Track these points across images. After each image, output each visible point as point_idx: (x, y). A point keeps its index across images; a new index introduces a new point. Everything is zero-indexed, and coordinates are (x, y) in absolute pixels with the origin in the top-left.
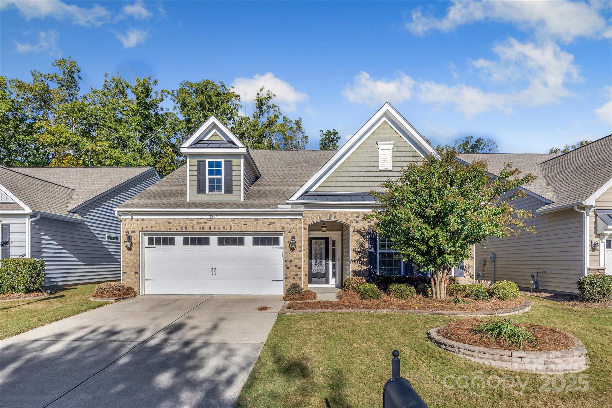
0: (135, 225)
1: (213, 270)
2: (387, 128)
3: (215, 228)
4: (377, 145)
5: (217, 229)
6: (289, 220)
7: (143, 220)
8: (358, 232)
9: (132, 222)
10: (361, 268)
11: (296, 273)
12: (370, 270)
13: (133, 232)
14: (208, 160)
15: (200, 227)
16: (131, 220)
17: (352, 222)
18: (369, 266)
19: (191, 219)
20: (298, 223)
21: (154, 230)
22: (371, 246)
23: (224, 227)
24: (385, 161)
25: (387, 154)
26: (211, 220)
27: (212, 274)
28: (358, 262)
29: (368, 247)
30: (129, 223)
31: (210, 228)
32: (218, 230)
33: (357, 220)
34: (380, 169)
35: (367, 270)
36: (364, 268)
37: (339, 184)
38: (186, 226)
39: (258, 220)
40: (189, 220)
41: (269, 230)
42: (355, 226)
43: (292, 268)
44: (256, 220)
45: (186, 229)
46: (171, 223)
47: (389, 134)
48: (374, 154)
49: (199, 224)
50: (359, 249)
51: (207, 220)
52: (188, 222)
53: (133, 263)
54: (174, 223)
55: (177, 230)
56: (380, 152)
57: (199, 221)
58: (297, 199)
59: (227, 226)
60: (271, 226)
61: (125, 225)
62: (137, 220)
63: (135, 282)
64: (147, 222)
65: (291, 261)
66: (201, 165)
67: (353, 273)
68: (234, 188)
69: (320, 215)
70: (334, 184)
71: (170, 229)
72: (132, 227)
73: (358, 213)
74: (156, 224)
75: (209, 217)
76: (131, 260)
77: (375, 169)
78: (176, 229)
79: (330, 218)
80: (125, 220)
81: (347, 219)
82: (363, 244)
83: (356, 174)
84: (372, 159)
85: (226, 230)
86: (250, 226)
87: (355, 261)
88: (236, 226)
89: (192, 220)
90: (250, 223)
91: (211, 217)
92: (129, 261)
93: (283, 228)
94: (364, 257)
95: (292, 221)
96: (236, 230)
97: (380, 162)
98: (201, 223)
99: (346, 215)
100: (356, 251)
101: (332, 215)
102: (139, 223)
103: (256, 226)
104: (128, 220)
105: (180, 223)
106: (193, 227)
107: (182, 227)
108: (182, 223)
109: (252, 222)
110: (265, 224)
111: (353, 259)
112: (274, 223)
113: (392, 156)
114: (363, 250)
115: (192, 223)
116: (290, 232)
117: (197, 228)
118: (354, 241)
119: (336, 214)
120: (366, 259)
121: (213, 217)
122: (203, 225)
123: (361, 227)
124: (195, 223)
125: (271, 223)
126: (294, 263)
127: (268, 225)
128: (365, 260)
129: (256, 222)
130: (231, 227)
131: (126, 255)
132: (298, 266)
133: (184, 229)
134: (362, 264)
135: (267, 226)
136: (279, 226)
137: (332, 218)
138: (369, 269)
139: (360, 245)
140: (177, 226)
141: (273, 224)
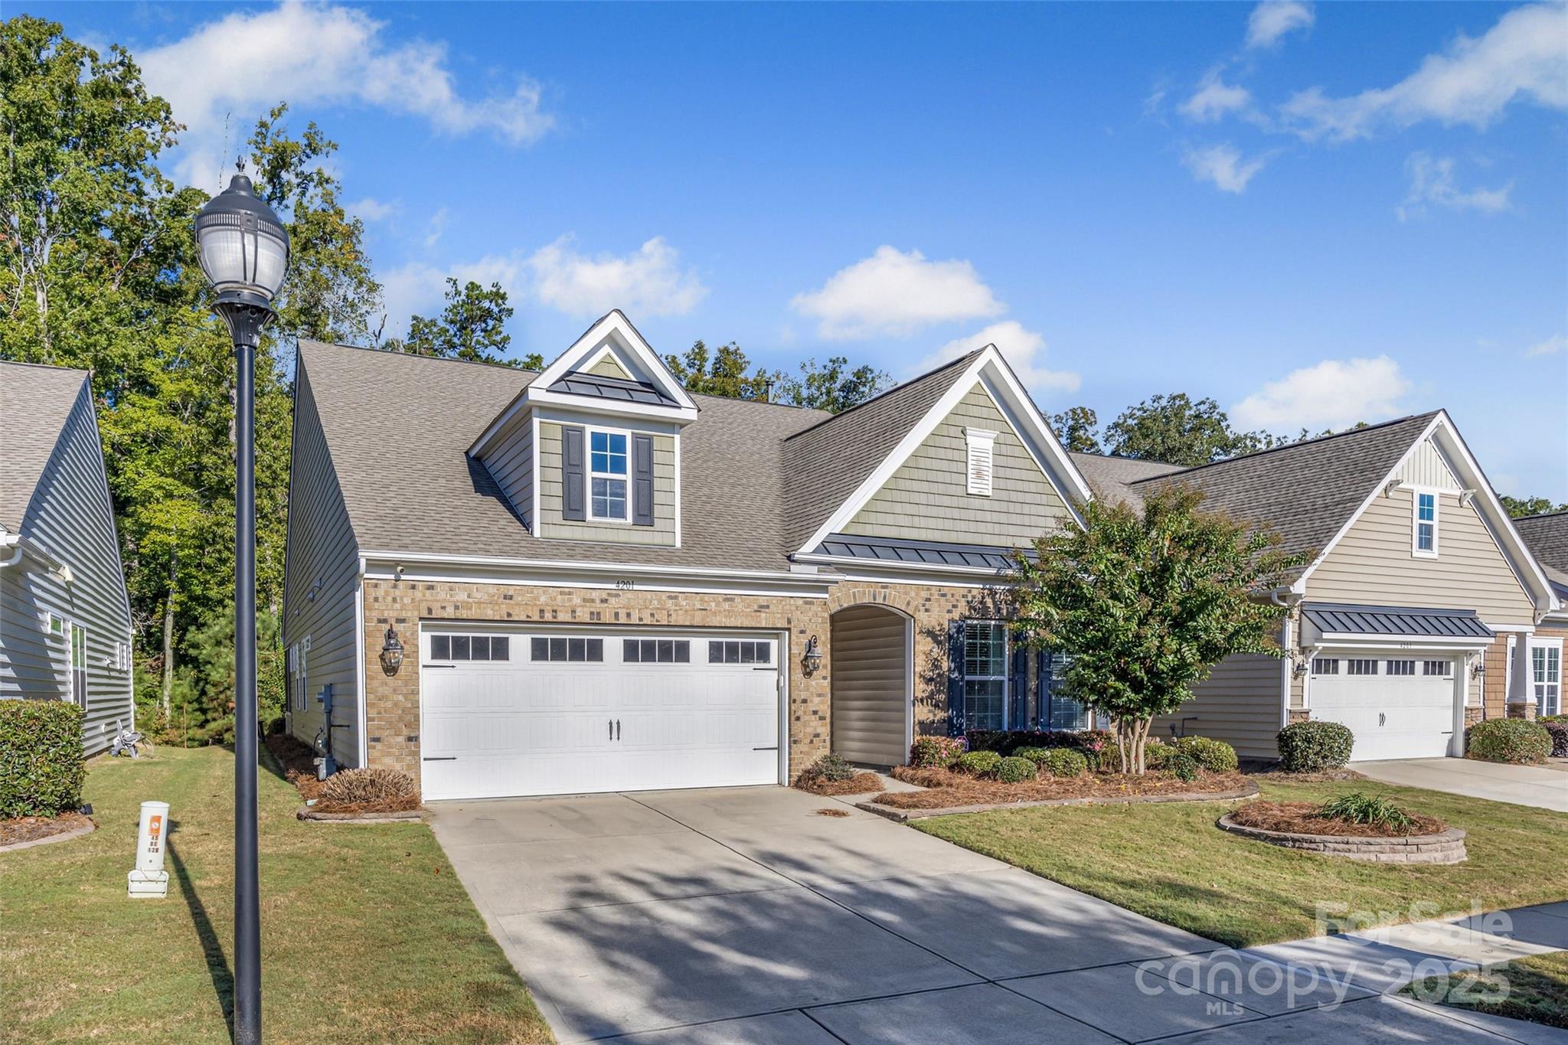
0: (405, 601)
1: (615, 729)
2: (982, 400)
3: (629, 615)
4: (963, 436)
5: (635, 620)
6: (800, 602)
7: (431, 588)
8: (930, 633)
9: (398, 593)
10: (935, 715)
11: (815, 729)
12: (950, 719)
13: (400, 621)
14: (590, 429)
15: (592, 613)
16: (395, 587)
17: (917, 609)
18: (950, 712)
19: (567, 590)
20: (820, 609)
21: (465, 617)
22: (953, 665)
23: (652, 615)
24: (979, 474)
25: (982, 459)
26: (617, 596)
27: (611, 739)
28: (929, 701)
29: (946, 669)
30: (387, 593)
31: (617, 615)
32: (638, 622)
33: (927, 607)
34: (969, 492)
35: (944, 721)
36: (941, 715)
37: (890, 519)
38: (555, 608)
39: (732, 600)
40: (561, 593)
41: (758, 625)
42: (925, 620)
43: (807, 718)
44: (729, 599)
45: (555, 617)
46: (511, 598)
47: (985, 413)
48: (957, 455)
49: (588, 604)
50: (931, 673)
51: (609, 594)
52: (559, 597)
53: (403, 711)
54: (520, 599)
55: (529, 619)
56: (970, 453)
57: (588, 596)
58: (815, 552)
59: (659, 611)
60: (763, 615)
61: (376, 599)
62: (413, 587)
63: (408, 765)
64: (442, 594)
65: (805, 701)
66: (571, 441)
67: (920, 728)
68: (658, 511)
69: (856, 590)
70: (881, 518)
71: (509, 615)
72: (397, 606)
73: (928, 589)
74: (471, 600)
75: (613, 586)
76: (396, 704)
77: (960, 491)
78: (528, 616)
79: (875, 599)
80: (376, 586)
81: (908, 603)
82: (938, 661)
83: (923, 498)
84: (954, 467)
85: (657, 621)
86: (715, 614)
87: (922, 701)
88: (680, 612)
89: (570, 593)
90: (713, 604)
91: (621, 586)
92: (389, 704)
93: (789, 622)
94: (939, 692)
95: (806, 603)
96: (682, 623)
97: (970, 476)
98: (593, 601)
99: (906, 593)
100: (924, 678)
101: (880, 593)
102: (418, 594)
103: (729, 613)
104: (383, 586)
105: (537, 598)
106: (573, 612)
107: (542, 611)
108: (543, 599)
109: (718, 604)
110: (749, 610)
111: (919, 695)
112: (768, 607)
113: (991, 465)
114: (939, 675)
115: (570, 600)
116: (802, 632)
117: (583, 615)
118: (921, 654)
119: (887, 591)
120: (944, 696)
121: (625, 587)
122: (598, 606)
123: (934, 623)
124: (577, 600)
125: (762, 607)
126: (811, 707)
127: (756, 611)
128: (942, 697)
129: (727, 603)
130: (669, 615)
131: (380, 689)
132: (820, 714)
133: (548, 616)
134: (936, 706)
135: (753, 614)
136: (779, 616)
137: (880, 600)
138: (949, 717)
139: (933, 664)
140: (530, 608)
141: (767, 610)
